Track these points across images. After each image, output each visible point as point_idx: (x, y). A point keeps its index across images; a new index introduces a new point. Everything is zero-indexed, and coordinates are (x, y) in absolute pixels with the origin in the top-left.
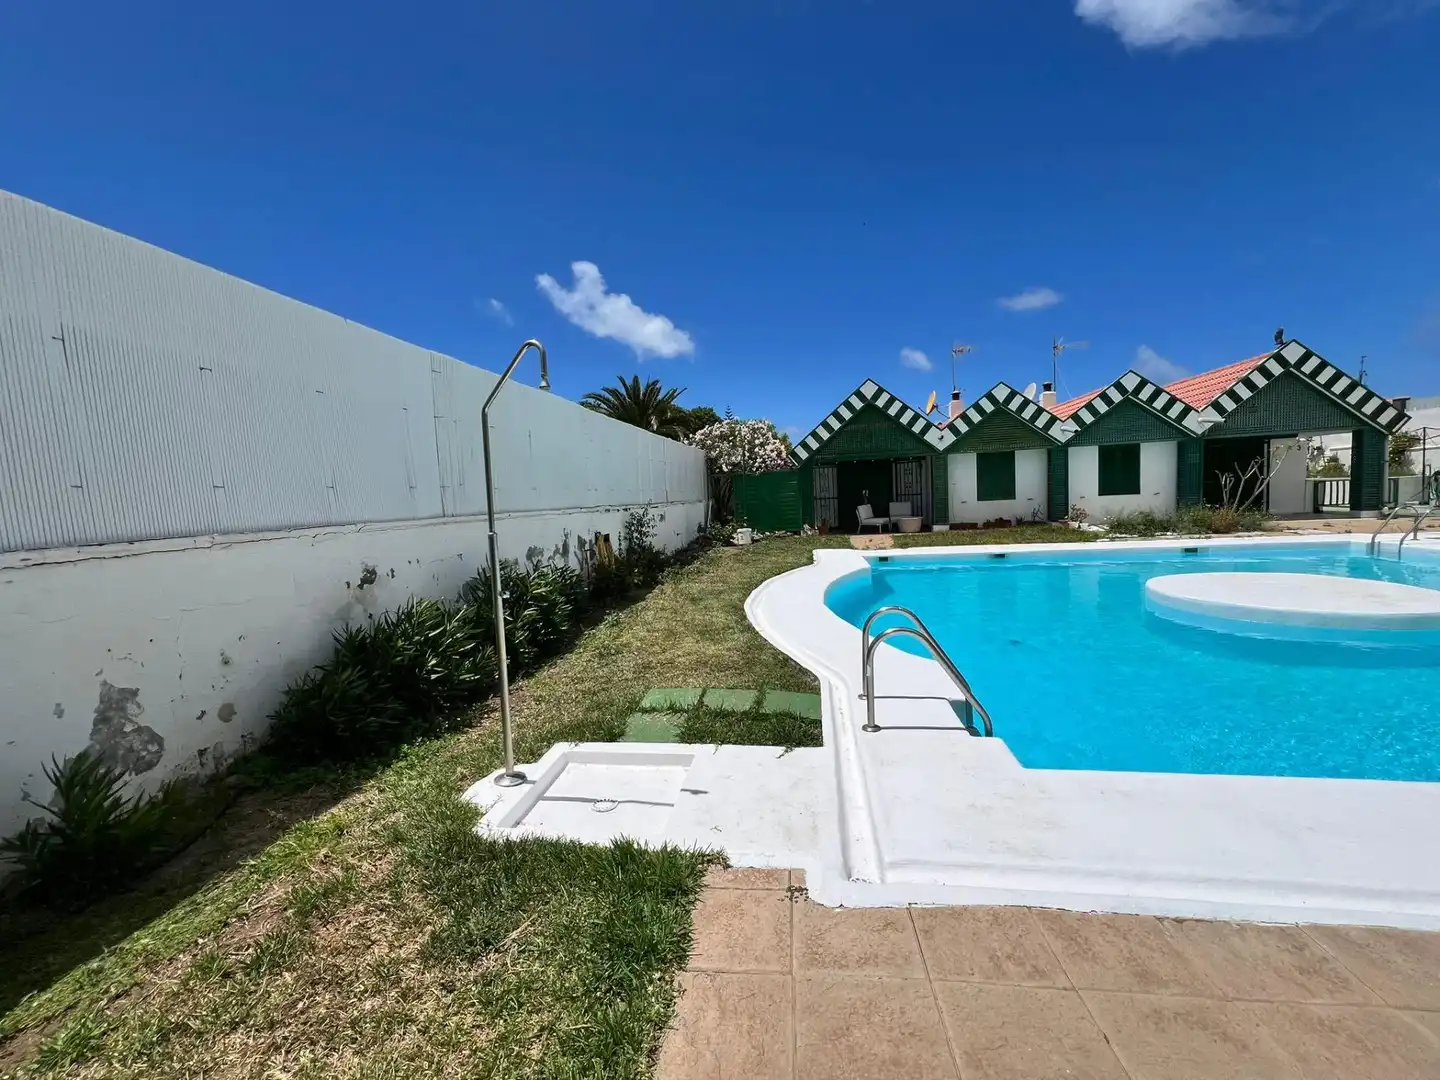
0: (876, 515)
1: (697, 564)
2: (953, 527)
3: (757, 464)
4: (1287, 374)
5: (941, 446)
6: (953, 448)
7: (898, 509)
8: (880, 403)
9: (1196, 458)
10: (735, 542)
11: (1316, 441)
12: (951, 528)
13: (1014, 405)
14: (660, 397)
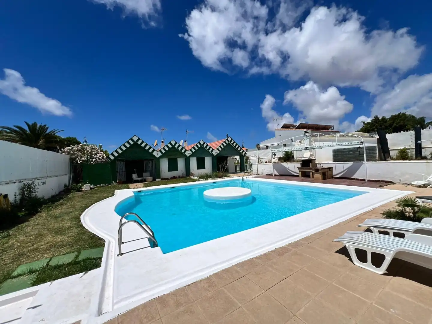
0: (139, 177)
1: (61, 201)
2: (162, 179)
3: (93, 161)
4: (229, 143)
5: (158, 156)
6: (161, 157)
7: (146, 175)
8: (139, 142)
9: (215, 161)
10: (83, 189)
11: (235, 157)
12: (161, 180)
13: (176, 146)
14: (48, 132)
